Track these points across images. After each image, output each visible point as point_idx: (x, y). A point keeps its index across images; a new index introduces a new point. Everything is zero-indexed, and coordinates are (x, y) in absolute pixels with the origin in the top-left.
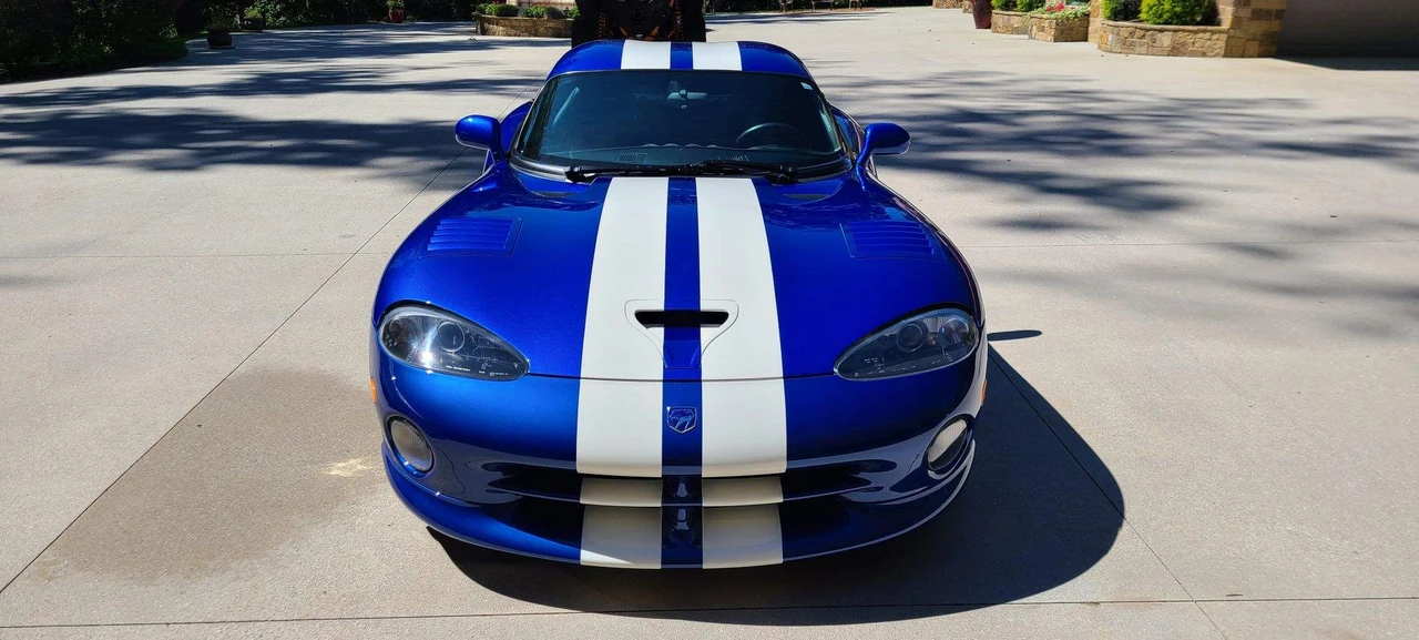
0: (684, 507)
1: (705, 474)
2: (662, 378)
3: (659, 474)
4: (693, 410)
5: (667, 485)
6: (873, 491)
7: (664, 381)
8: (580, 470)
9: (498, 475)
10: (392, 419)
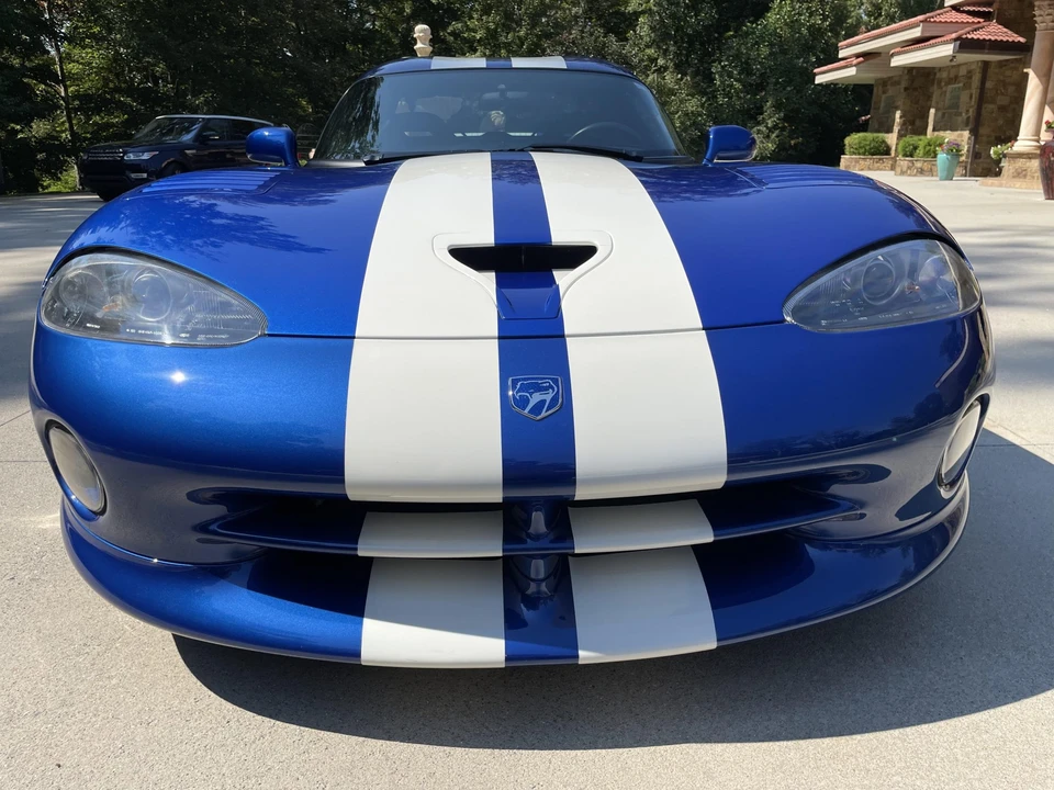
0: (543, 557)
1: (581, 494)
2: (496, 334)
3: (496, 496)
4: (556, 381)
5: (510, 515)
6: (856, 519)
7: (500, 338)
8: (354, 495)
9: (219, 510)
10: (50, 424)
